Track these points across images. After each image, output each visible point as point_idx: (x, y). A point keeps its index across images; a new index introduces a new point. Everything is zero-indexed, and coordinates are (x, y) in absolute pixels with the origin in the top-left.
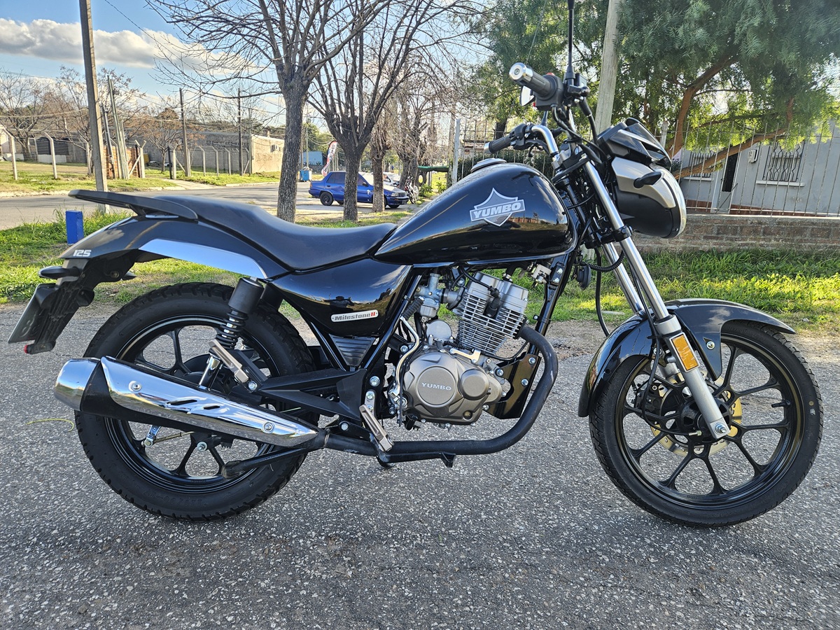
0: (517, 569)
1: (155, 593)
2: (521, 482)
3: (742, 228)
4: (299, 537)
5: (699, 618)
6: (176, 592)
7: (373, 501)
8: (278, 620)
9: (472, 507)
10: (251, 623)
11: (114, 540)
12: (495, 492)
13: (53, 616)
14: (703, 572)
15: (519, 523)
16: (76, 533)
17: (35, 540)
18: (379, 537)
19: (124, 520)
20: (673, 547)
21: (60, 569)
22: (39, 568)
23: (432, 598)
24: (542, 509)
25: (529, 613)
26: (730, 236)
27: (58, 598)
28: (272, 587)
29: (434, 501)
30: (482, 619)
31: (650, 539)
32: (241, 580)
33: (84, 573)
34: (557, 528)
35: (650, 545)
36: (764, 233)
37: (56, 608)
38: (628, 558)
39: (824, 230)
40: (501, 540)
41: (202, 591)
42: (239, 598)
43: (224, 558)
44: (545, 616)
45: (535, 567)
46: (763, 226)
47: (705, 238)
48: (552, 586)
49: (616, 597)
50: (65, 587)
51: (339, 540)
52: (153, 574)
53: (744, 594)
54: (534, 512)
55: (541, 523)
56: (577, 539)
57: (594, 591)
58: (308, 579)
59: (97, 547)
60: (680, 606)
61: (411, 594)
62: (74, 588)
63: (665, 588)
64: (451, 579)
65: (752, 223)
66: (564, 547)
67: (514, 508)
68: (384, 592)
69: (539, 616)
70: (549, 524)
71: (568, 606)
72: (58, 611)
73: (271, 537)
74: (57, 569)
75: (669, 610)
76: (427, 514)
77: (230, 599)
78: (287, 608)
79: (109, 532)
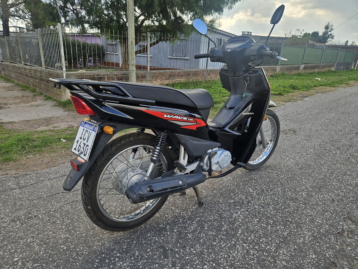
3: (175, 74)
26: (172, 78)
47: (166, 79)
65: (177, 73)
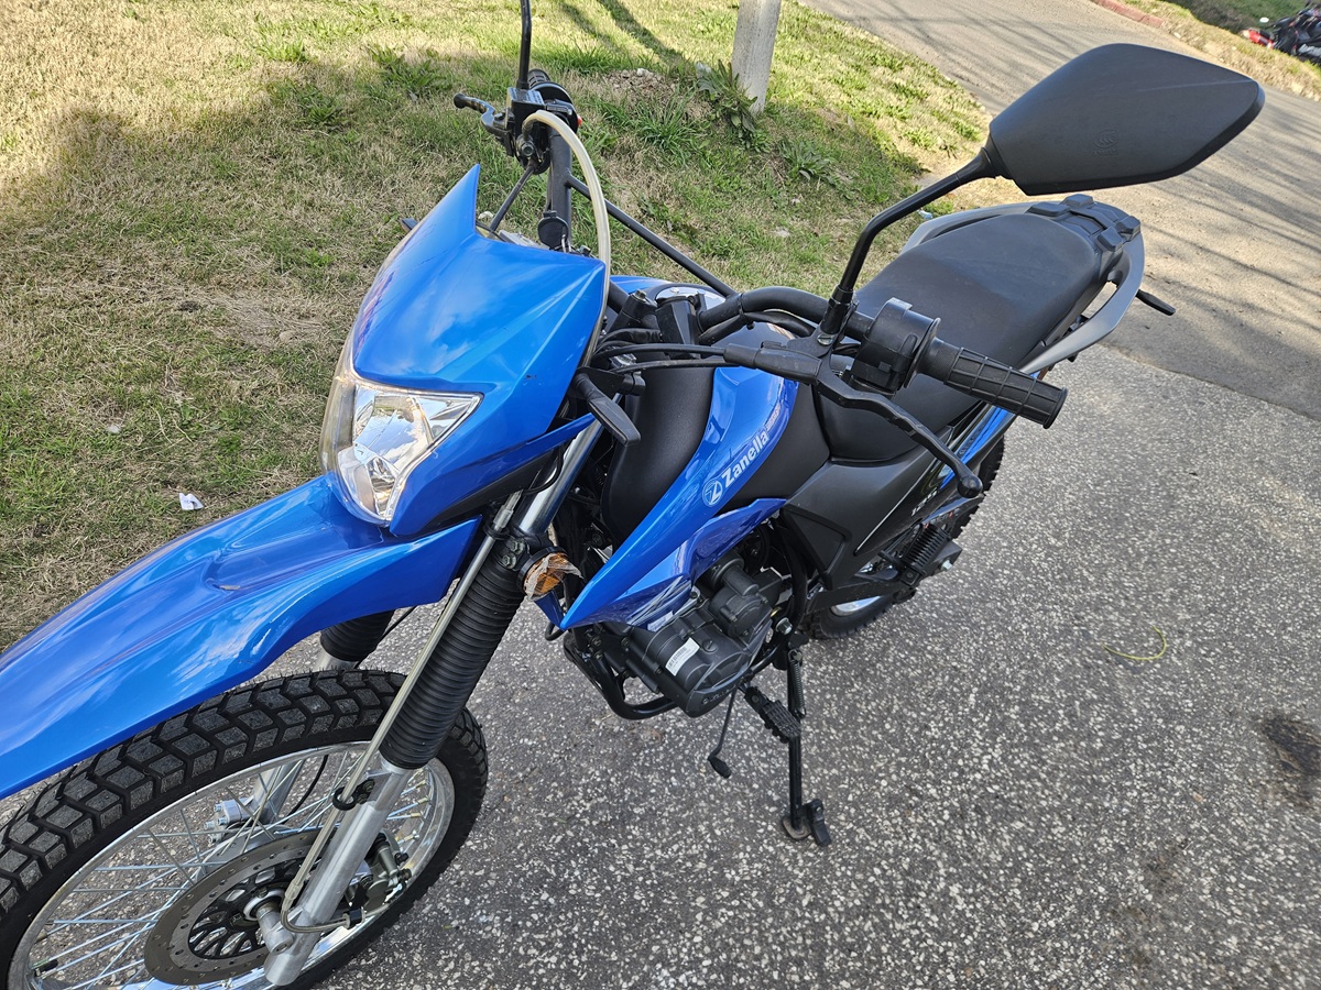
55: (463, 952)
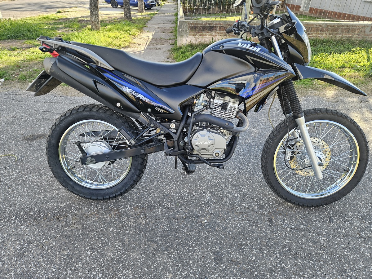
0: (207, 215)
1: (69, 237)
2: (209, 176)
4: (123, 208)
5: (271, 231)
6: (77, 235)
7: (151, 189)
8: (118, 244)
9: (190, 190)
10: (108, 246)
11: (48, 215)
12: (199, 182)
13: (30, 250)
14: (274, 211)
15: (208, 196)
16: (31, 213)
17: (14, 217)
18: (154, 205)
19: (50, 205)
20: (264, 202)
21: (28, 229)
22: (20, 230)
23: (175, 231)
24: (216, 188)
25: (211, 234)
27: (30, 242)
28: (114, 231)
29: (175, 188)
30: (194, 238)
31: (256, 199)
32: (102, 228)
33: (38, 230)
34: (222, 196)
35: (256, 202)
36: (321, 31)
37: (31, 246)
38: (248, 207)
39: (347, 29)
40: (201, 203)
41: (88, 235)
42: (102, 236)
43: (94, 219)
44: (216, 235)
45: (213, 214)
46: (321, 27)
48: (219, 222)
49: (242, 224)
50: (32, 237)
51: (138, 208)
52: (66, 228)
53: (287, 220)
54: (213, 190)
56: (229, 201)
57: (234, 222)
58: (128, 226)
59: (41, 218)
60: (264, 226)
61: (168, 229)
62: (36, 237)
63: (260, 219)
64: (183, 221)
66: (224, 205)
67: (206, 189)
68: (158, 229)
69: (214, 235)
70: (219, 195)
71: (225, 229)
72: (32, 248)
73: (112, 209)
74: (27, 230)
75: (260, 228)
76: (172, 194)
77: (99, 237)
78: (121, 239)
79: (45, 212)
